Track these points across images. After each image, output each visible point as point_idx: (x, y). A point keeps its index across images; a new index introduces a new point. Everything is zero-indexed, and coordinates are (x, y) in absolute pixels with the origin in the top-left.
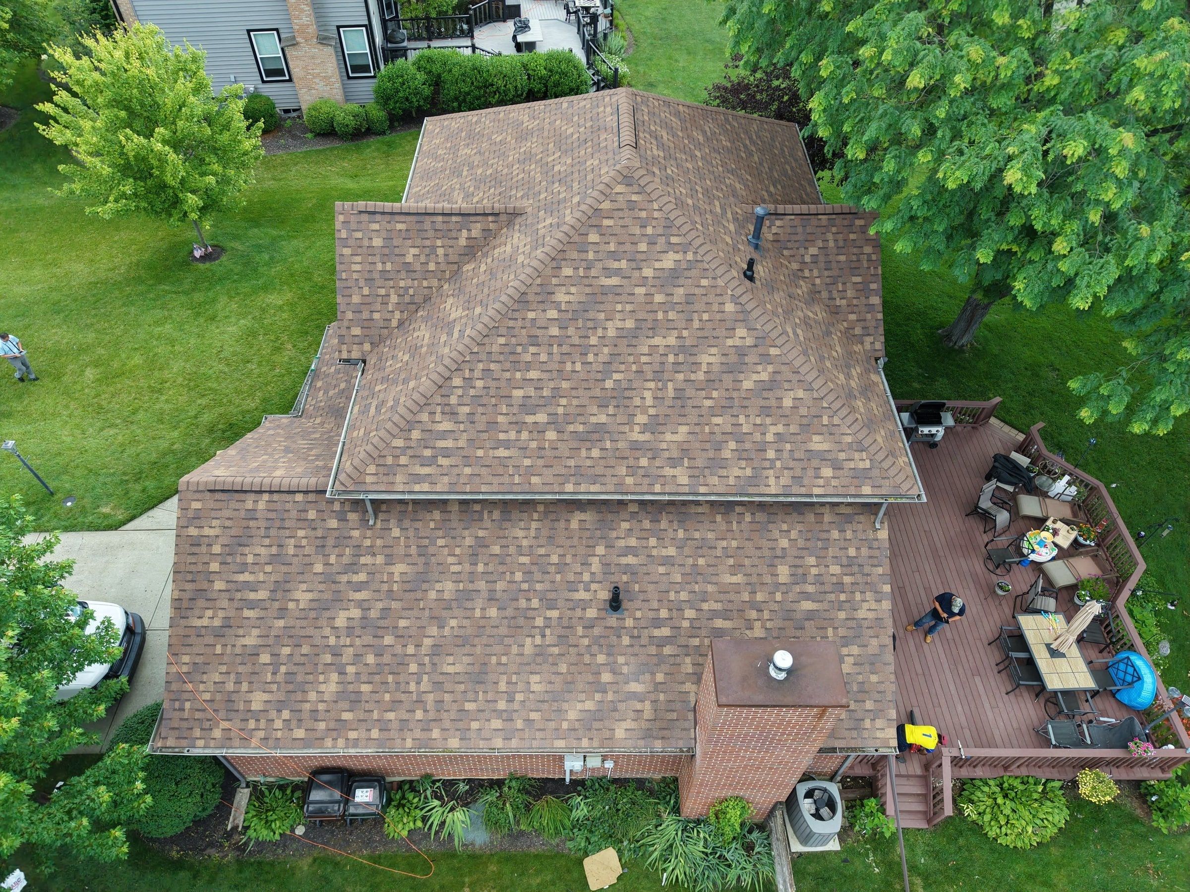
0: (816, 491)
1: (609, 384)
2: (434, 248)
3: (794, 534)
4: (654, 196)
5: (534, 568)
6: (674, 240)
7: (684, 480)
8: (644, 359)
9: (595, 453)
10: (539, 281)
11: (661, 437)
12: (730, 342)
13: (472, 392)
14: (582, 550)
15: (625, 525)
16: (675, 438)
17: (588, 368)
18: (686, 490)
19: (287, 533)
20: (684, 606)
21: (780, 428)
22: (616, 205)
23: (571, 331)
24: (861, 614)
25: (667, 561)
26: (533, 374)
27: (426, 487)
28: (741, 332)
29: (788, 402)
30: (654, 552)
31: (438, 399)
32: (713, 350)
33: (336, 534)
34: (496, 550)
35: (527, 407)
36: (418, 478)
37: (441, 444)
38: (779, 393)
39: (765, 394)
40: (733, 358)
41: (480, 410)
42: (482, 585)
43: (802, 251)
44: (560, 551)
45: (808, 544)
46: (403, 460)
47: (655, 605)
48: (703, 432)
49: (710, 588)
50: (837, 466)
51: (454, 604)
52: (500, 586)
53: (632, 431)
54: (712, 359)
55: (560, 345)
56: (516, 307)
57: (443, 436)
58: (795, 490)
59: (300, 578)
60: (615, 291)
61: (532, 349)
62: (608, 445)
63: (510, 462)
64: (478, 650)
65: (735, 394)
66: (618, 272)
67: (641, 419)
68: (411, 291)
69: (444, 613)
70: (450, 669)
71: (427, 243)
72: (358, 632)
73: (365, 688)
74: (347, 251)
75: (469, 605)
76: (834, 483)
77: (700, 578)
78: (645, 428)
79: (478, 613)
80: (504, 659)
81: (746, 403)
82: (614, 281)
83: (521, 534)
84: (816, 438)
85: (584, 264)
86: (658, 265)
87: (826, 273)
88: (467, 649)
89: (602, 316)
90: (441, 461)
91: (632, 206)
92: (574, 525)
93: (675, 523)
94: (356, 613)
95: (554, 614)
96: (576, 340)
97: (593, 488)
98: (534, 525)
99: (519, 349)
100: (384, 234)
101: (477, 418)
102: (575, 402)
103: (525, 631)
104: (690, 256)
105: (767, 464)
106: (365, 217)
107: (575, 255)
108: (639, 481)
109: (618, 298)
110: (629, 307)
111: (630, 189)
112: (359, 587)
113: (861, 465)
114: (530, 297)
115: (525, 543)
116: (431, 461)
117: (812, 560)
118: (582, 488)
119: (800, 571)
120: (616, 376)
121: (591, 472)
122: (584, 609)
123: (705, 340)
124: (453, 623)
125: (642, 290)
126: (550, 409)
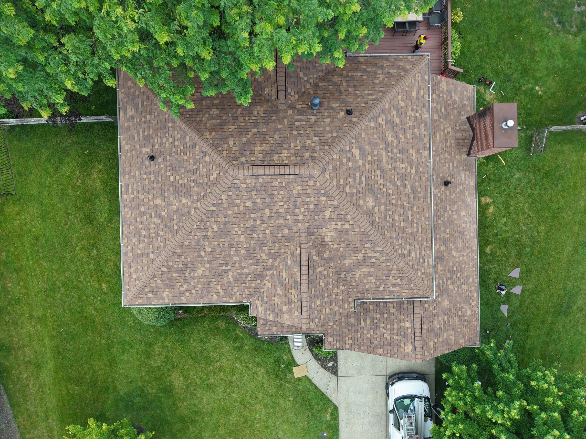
2: (319, 273)
4: (330, 157)
6: (348, 149)
7: (426, 152)
8: (390, 167)
9: (419, 190)
10: (365, 216)
11: (414, 161)
12: (384, 126)
13: (403, 244)
16: (414, 155)
17: (394, 192)
19: (431, 314)
20: (445, 157)
21: (410, 109)
22: (335, 178)
23: (382, 201)
26: (396, 218)
28: (380, 120)
29: (402, 104)
31: (406, 259)
32: (387, 135)
35: (406, 220)
36: (428, 264)
37: (418, 255)
38: (400, 107)
39: (400, 113)
40: (389, 126)
41: (408, 240)
42: (442, 236)
47: (445, 168)
48: (412, 143)
49: (440, 146)
51: (447, 245)
53: (413, 174)
55: (387, 205)
57: (416, 255)
59: (442, 306)
60: (368, 179)
61: (388, 218)
62: (417, 184)
64: (456, 235)
65: (400, 127)
66: (360, 178)
67: (409, 169)
69: (449, 249)
70: (461, 245)
71: (318, 276)
72: (453, 280)
73: (465, 275)
75: (446, 240)
76: (425, 90)
78: (412, 168)
79: (448, 236)
80: (458, 225)
81: (403, 122)
82: (364, 179)
84: (413, 94)
86: (358, 158)
88: (457, 239)
90: (423, 255)
91: (335, 169)
94: (449, 282)
95: (448, 207)
96: (385, 198)
99: (388, 224)
100: (316, 299)
101: (410, 241)
102: (405, 199)
103: (452, 218)
104: (354, 141)
107: (355, 198)
110: (373, 173)
111: (327, 169)
112: (443, 282)
113: (420, 77)
116: (423, 258)
120: (396, 180)
122: (447, 196)
123: (383, 138)
124: (451, 245)
125: (367, 166)
126: (407, 208)
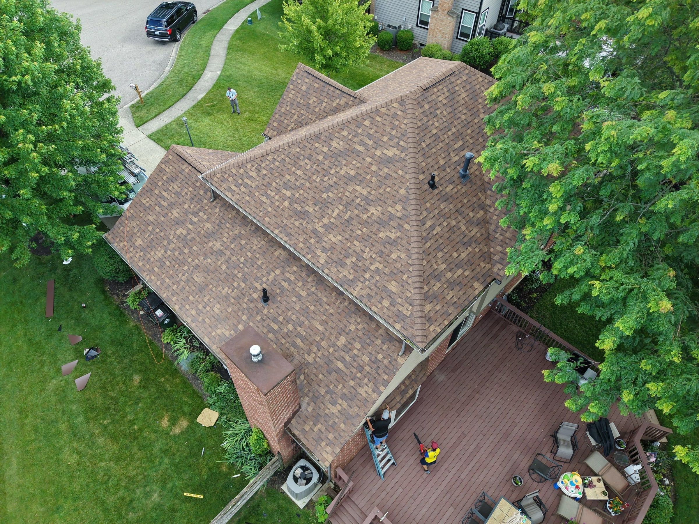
0: (374, 308)
1: (324, 196)
2: (323, 101)
3: (360, 327)
4: (408, 116)
5: (250, 261)
6: (402, 143)
7: (322, 261)
8: (347, 193)
9: (297, 223)
10: (330, 131)
11: (328, 234)
12: (390, 209)
13: (272, 166)
14: (271, 266)
15: (295, 268)
16: (334, 240)
17: (322, 183)
18: (320, 266)
19: (187, 186)
20: (291, 322)
21: (381, 266)
22: (388, 112)
23: (327, 162)
24: (361, 390)
25: (299, 297)
26: (299, 172)
27: (229, 195)
28: (399, 207)
29: (394, 256)
30: (297, 289)
31: (258, 161)
32: (380, 208)
33: (200, 197)
34: (243, 242)
35: (286, 185)
36: (230, 190)
37: (247, 181)
38: (393, 249)
39: (387, 245)
40: (385, 218)
41: (270, 175)
42: (228, 253)
44: (264, 260)
45: (363, 337)
46: (230, 179)
47: (280, 312)
48: (346, 244)
49: (307, 323)
50: (393, 304)
51: (215, 253)
52: (234, 258)
53: (318, 223)
54: (376, 213)
55: (318, 165)
56: (313, 138)
57: (250, 177)
58: (365, 301)
59: (179, 206)
60: (358, 153)
61: (307, 161)
62: (304, 223)
63: (264, 205)
64: (209, 278)
65: (373, 236)
66: (365, 145)
67: (326, 221)
68: (303, 117)
69: (209, 255)
70: (196, 278)
71: (322, 98)
72: (180, 240)
73: (168, 263)
74: (291, 87)
75: (219, 258)
76: (385, 311)
77: (306, 315)
78: (324, 226)
79: (219, 264)
80: (214, 289)
81: (375, 243)
82: (361, 149)
83: (256, 242)
84: (394, 283)
85: (354, 133)
86: (385, 151)
88: (205, 275)
89: (344, 162)
90: (242, 188)
91: (395, 116)
92: (277, 253)
93: (315, 282)
94: (184, 232)
95: (243, 285)
96: (325, 167)
97: (285, 238)
98: (263, 242)
99: (302, 158)
100: (308, 85)
101: (266, 178)
102: (306, 195)
103: (229, 284)
104: (403, 155)
105: (362, 279)
106: (306, 74)
107: (353, 127)
108: (304, 248)
109: (357, 158)
110: (358, 165)
111: (400, 107)
112: (192, 223)
113: (405, 312)
114: (322, 137)
115: (254, 247)
116: (238, 186)
117: (358, 346)
118: (281, 235)
119: (349, 346)
121: (290, 230)
122: (254, 292)
123: (379, 201)
124: (209, 261)
125: (369, 160)
126: (294, 192)
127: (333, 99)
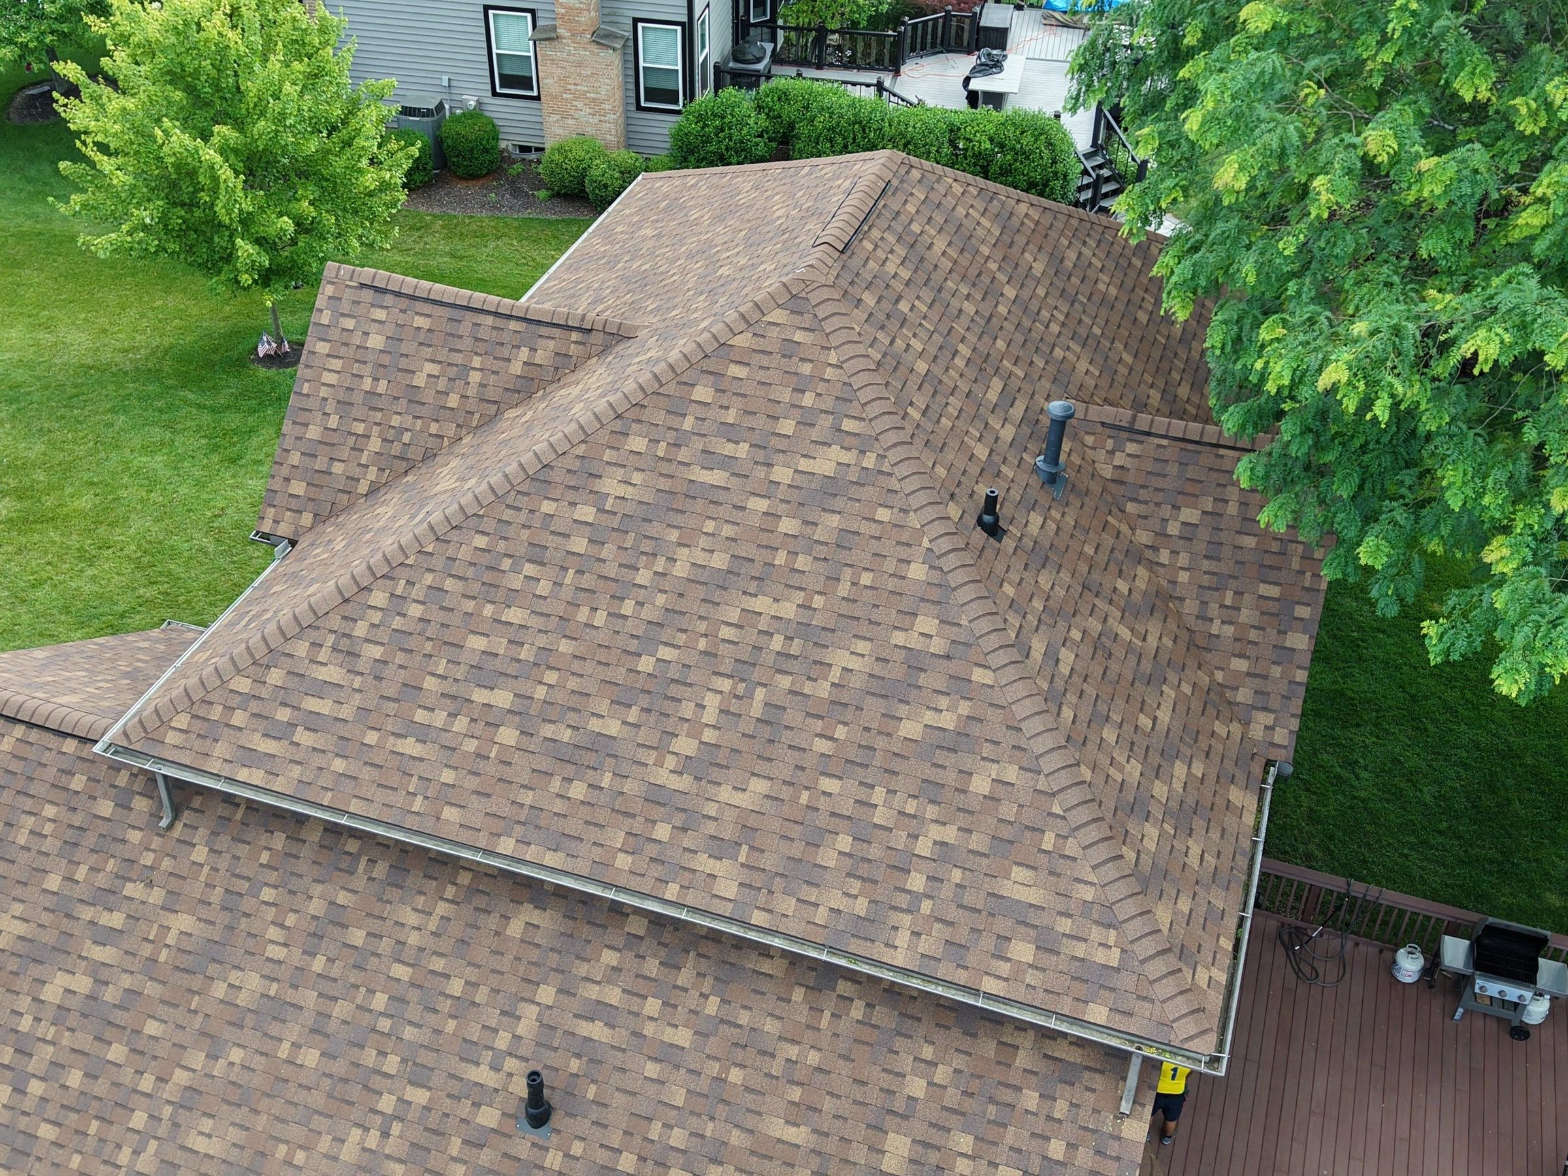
0: (989, 985)
1: (646, 664)
2: (467, 368)
3: (942, 1074)
4: (835, 340)
5: (414, 995)
6: (848, 425)
7: (728, 889)
8: (726, 632)
9: (578, 791)
10: (581, 450)
11: (711, 790)
12: (899, 638)
13: (397, 623)
14: (511, 985)
15: (610, 957)
16: (739, 799)
17: (618, 624)
18: (727, 909)
19: (28, 804)
20: (672, 1158)
21: (950, 834)
22: (761, 344)
23: (608, 551)
25: (668, 1055)
26: (514, 615)
27: (257, 777)
28: (926, 623)
29: (980, 785)
30: (649, 1030)
31: (335, 622)
32: (863, 647)
33: (104, 828)
34: (357, 937)
35: (482, 673)
36: (250, 758)
37: (312, 704)
38: (968, 761)
39: (940, 757)
40: (896, 671)
41: (400, 658)
42: (309, 998)
43: (1166, 511)
44: (472, 974)
45: (969, 1105)
46: (239, 718)
47: (616, 1140)
48: (794, 800)
49: (736, 1138)
50: (1046, 946)
51: (249, 1020)
52: (341, 1010)
53: (659, 763)
54: (855, 663)
55: (580, 572)
56: (524, 488)
57: (321, 689)
58: (944, 970)
59: (18, 891)
60: (712, 496)
61: (529, 569)
62: (606, 780)
63: (418, 769)
64: (261, 1123)
65: (880, 743)
66: (727, 462)
67: (685, 745)
68: (406, 438)
69: (228, 1033)
70: (200, 1144)
71: (458, 358)
72: (73, 1020)
73: (46, 1132)
74: (322, 348)
75: (275, 1029)
76: (1031, 977)
77: (721, 1110)
78: (686, 765)
79: (284, 1051)
80: (300, 1157)
81: (896, 765)
82: (716, 477)
83: (412, 919)
84: (1019, 873)
85: (671, 436)
86: (804, 464)
87: (1206, 565)
88: (241, 1115)
89: (674, 535)
90: (303, 737)
91: (790, 349)
92: (515, 929)
93: (709, 982)
94: (82, 984)
95: (419, 1096)
96: (611, 570)
97: (550, 859)
98: (442, 908)
99: (506, 564)
100: (390, 330)
101: (388, 672)
102: (573, 683)
103: (356, 1113)
104: (870, 461)
105: (903, 900)
106: (368, 295)
107: (660, 417)
108: (642, 867)
109: (712, 510)
110: (728, 531)
111: (797, 320)
112: (105, 937)
113: (1100, 956)
114: (557, 476)
115: (413, 939)
116: (283, 732)
117: (965, 1142)
118: (531, 854)
119: (933, 1157)
120: (664, 653)
121: (559, 825)
122: (477, 1105)
124: (236, 1055)
125: (762, 505)
126: (523, 687)
127: (505, 352)
